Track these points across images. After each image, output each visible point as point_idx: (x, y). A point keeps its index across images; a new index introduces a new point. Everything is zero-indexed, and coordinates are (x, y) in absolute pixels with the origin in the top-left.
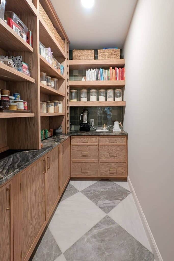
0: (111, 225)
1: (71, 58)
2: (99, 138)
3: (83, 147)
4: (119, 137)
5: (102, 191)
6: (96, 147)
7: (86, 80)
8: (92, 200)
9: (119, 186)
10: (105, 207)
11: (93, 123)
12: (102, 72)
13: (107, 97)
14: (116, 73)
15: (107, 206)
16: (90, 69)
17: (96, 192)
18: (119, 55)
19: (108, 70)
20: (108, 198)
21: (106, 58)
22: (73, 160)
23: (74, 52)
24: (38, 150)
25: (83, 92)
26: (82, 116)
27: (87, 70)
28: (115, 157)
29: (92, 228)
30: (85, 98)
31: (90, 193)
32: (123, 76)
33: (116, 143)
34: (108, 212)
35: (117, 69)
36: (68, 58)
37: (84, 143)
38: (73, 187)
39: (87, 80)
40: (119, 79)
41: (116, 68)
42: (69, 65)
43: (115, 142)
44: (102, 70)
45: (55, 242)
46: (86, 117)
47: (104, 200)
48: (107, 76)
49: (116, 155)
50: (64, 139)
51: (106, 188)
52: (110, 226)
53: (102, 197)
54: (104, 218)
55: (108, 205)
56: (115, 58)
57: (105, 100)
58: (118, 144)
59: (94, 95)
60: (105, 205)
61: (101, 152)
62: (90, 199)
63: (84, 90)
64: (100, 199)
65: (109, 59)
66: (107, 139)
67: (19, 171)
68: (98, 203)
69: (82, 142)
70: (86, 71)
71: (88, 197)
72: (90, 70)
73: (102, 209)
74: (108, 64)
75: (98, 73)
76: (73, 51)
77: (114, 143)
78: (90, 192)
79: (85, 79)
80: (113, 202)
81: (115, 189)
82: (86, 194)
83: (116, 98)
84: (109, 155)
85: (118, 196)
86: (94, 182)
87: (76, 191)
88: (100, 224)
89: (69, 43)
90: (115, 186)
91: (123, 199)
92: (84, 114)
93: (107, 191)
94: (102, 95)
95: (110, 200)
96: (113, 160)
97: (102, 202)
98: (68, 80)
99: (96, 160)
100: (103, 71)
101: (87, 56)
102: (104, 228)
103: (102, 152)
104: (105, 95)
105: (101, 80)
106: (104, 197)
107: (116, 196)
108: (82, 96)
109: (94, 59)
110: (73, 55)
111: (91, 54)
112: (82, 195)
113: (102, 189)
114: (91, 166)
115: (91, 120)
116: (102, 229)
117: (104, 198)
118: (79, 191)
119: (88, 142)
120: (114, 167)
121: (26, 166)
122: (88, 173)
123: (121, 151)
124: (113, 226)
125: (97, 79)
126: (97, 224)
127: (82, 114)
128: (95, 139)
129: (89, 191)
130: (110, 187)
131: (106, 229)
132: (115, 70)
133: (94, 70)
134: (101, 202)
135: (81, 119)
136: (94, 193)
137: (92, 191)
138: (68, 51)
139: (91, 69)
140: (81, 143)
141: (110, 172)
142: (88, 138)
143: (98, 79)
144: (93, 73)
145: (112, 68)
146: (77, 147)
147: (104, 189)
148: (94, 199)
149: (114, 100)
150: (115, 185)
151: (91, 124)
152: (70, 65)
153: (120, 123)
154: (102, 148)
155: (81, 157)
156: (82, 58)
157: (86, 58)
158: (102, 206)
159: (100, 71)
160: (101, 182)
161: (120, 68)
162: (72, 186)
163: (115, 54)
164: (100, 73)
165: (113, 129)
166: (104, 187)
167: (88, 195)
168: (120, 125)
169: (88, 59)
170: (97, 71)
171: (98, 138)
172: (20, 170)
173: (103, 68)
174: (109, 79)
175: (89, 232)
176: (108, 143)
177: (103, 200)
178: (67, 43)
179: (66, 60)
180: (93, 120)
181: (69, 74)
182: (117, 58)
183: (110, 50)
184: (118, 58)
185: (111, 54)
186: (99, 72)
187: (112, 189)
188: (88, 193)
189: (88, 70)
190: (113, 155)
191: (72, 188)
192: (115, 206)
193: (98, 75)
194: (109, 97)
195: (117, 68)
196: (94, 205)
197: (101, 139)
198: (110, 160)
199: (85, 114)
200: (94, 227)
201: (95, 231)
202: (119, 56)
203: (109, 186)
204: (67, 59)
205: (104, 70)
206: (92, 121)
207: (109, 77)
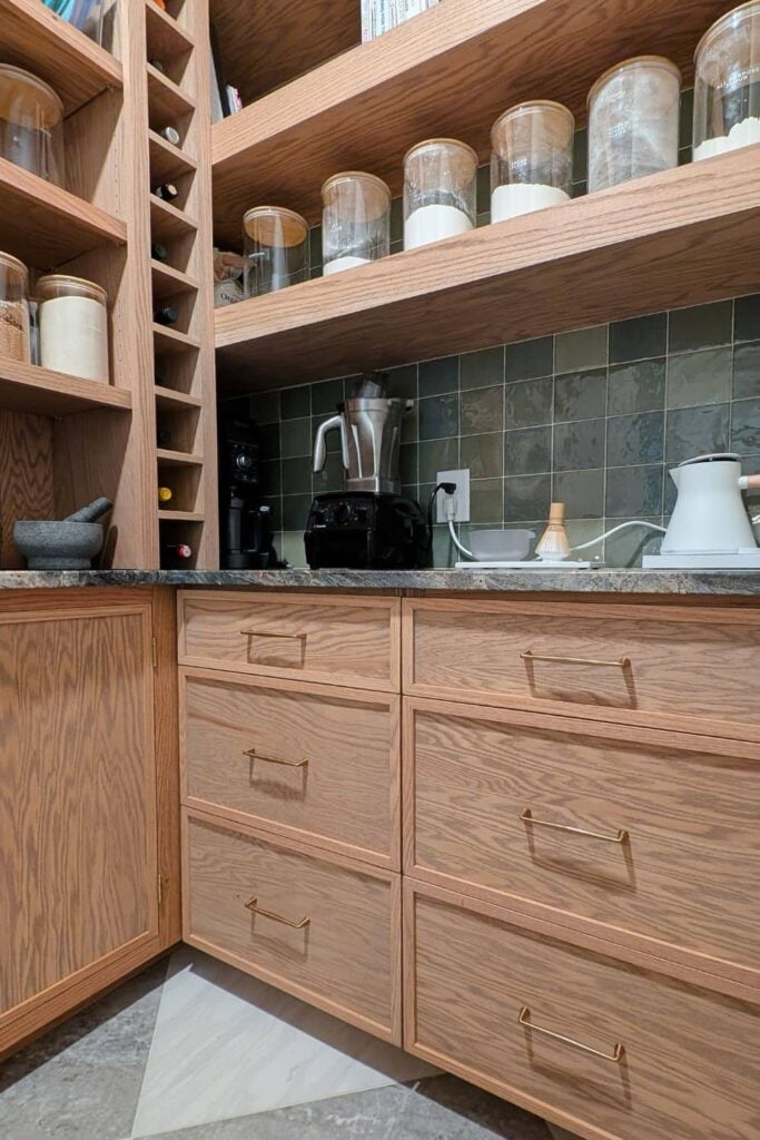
2: (408, 620)
3: (262, 699)
4: (679, 634)
6: (380, 717)
22: (192, 800)
28: (608, 884)
33: (633, 705)
37: (270, 662)
43: (615, 688)
49: (618, 870)
58: (652, 715)
61: (426, 789)
66: (509, 647)
69: (255, 654)
77: (599, 701)
84: (522, 847)
96: (578, 914)
99: (382, 858)
103: (439, 790)
114: (326, 897)
119: (308, 655)
120: (591, 1019)
122: (303, 957)
123: (716, 833)
128: (371, 631)
140: (250, 661)
141: (536, 1048)
142: (303, 615)
146: (223, 693)
154: (439, 743)
155: (257, 796)
160: (425, 1103)
171: (395, 621)
176: (510, 693)
190: (572, 850)
197: (428, 635)
198: (532, 902)
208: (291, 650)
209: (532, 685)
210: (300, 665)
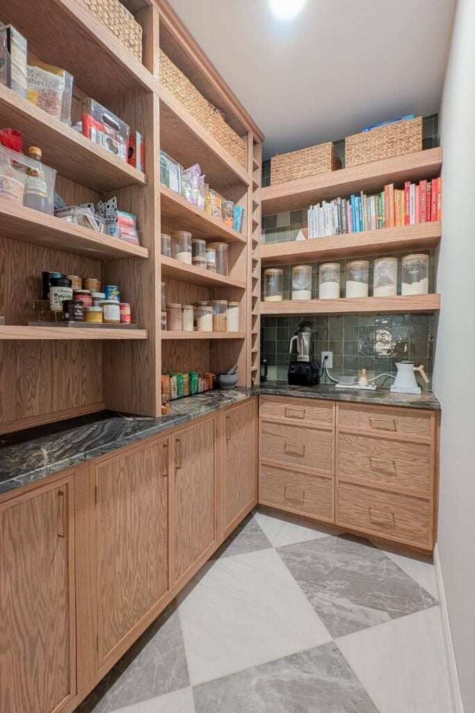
0: (337, 676)
1: (266, 182)
2: (337, 408)
3: (289, 428)
4: (406, 415)
5: (336, 566)
6: (329, 434)
7: (306, 237)
8: (301, 583)
9: (399, 569)
10: (332, 616)
11: (329, 364)
12: (357, 206)
13: (375, 283)
14: (407, 201)
15: (339, 616)
16: (319, 204)
17: (319, 563)
18: (420, 136)
19: (380, 196)
20: (351, 594)
21: (372, 159)
22: (263, 458)
23: (275, 161)
24: (152, 419)
25: (297, 273)
26: (295, 342)
27: (311, 207)
28: (390, 474)
29: (280, 659)
30: (306, 289)
31: (300, 562)
32: (434, 206)
33: (396, 431)
34: (341, 634)
35: (412, 187)
36: (259, 182)
37: (293, 417)
38: (261, 530)
39: (310, 237)
40: (418, 218)
41: (407, 184)
42: (259, 202)
43: (391, 427)
44: (357, 198)
45: (183, 650)
46: (307, 343)
47: (337, 594)
48: (373, 215)
49: (392, 470)
50: (229, 401)
51: (353, 564)
52: (334, 680)
53: (333, 583)
54: (323, 647)
55: (344, 613)
56: (402, 152)
57: (365, 294)
58: (400, 434)
59: (330, 281)
60: (335, 611)
61: (342, 452)
62: (296, 579)
63: (300, 268)
64: (326, 587)
65: (380, 159)
66: (365, 416)
67: (84, 458)
68: (315, 598)
69: (287, 415)
70: (309, 211)
71: (292, 570)
72: (321, 206)
73: (323, 619)
74: (377, 177)
75: (344, 210)
76: (272, 159)
77: (388, 430)
78: (300, 559)
79: (306, 235)
80: (363, 612)
81: (382, 574)
82: (287, 561)
83: (404, 285)
84: (368, 466)
85: (387, 598)
86: (321, 535)
87: (265, 543)
88: (305, 657)
89: (262, 141)
90: (385, 567)
91: (403, 614)
92: (301, 337)
93: (352, 572)
94: (356, 277)
95: (352, 601)
96: (383, 482)
97: (327, 598)
98: (255, 244)
99: (327, 472)
100: (360, 201)
101: (310, 165)
102: (315, 676)
103: (346, 453)
104: (366, 276)
105: (354, 230)
106: (338, 587)
107: (378, 597)
108: (295, 285)
109: (330, 170)
110: (272, 170)
111: (321, 157)
112: (277, 557)
113: (339, 561)
114: (310, 484)
115: (324, 354)
116: (306, 676)
117: (338, 590)
118: (271, 546)
119: (306, 416)
120: (386, 508)
121: (103, 451)
122: (303, 503)
123: (415, 460)
124: (344, 683)
125: (341, 230)
126: (296, 654)
127: (296, 337)
128: (326, 410)
129: (300, 555)
130: (367, 563)
131: (317, 681)
132: (403, 192)
133: (333, 202)
134: (327, 596)
135: (293, 352)
136: (312, 566)
137: (309, 559)
138: (260, 164)
139: (324, 202)
140: (286, 416)
141: (372, 518)
142: (304, 404)
143: (345, 228)
144: (329, 215)
145: (391, 186)
146: (275, 425)
147: (347, 563)
148: (305, 582)
149: (399, 293)
150: (384, 562)
151: (322, 366)
152: (263, 202)
153: (420, 368)
154: (346, 440)
155: (286, 456)
156: (297, 174)
157: (306, 173)
158: (326, 611)
159: (350, 203)
160: (340, 539)
161: (423, 183)
162: (257, 529)
163: (402, 137)
164: (351, 210)
165: (392, 386)
166: (347, 557)
167: (295, 563)
168: (417, 373)
169: (314, 173)
170: (341, 205)
171: (334, 407)
172: (88, 457)
173: (362, 192)
174: (380, 224)
175: (270, 667)
176: (365, 428)
177: (332, 593)
178: (255, 143)
179: (250, 189)
180: (330, 354)
181: (259, 228)
182: (411, 149)
183: (388, 128)
184: (415, 147)
185: (390, 141)
186: (349, 207)
187: (371, 571)
188: (295, 561)
189: (313, 209)
190: (382, 466)
191: (255, 533)
192: (367, 626)
193: (344, 218)
194: (380, 284)
195: (412, 183)
196: (303, 598)
197: (344, 412)
198: (371, 480)
199: (304, 337)
200: (286, 658)
201: (286, 671)
202: (420, 140)
203: (362, 559)
204: (255, 187)
205: (364, 197)
206: (327, 357)
207: (381, 218)
208: (300, 414)
209: (371, 426)
210: (303, 418)
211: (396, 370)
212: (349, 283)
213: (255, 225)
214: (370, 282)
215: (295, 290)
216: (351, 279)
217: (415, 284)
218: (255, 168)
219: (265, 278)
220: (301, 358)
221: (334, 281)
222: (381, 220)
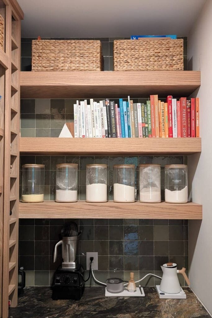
1: (27, 67)
7: (73, 135)
11: (95, 266)
12: (125, 110)
13: (141, 186)
14: (170, 113)
16: (86, 101)
18: (182, 57)
19: (146, 103)
21: (140, 68)
23: (37, 46)
25: (61, 170)
26: (60, 247)
27: (77, 101)
30: (72, 189)
32: (193, 122)
35: (174, 101)
36: (18, 65)
39: (77, 135)
40: (180, 133)
41: (170, 98)
42: (18, 88)
44: (125, 103)
46: (73, 249)
48: (140, 121)
56: (167, 68)
59: (98, 182)
63: (67, 166)
65: (147, 70)
70: (75, 105)
72: (89, 103)
74: (144, 86)
75: (112, 112)
76: (34, 42)
79: (72, 130)
83: (167, 192)
89: (22, 18)
92: (66, 242)
94: (124, 181)
98: (13, 136)
100: (127, 106)
101: (78, 59)
105: (123, 135)
108: (60, 184)
109: (99, 69)
110: (33, 54)
111: (90, 53)
115: (89, 255)
125: (110, 133)
127: (60, 242)
132: (166, 104)
133: (101, 102)
135: (57, 257)
138: (18, 44)
139: (92, 100)
143: (114, 131)
144: (96, 114)
145: (156, 97)
149: (163, 199)
151: (88, 269)
152: (22, 88)
153: (183, 271)
156: (63, 65)
157: (73, 66)
159: (119, 107)
161: (184, 100)
163: (166, 54)
164: (120, 113)
165: (158, 287)
168: (179, 275)
169: (82, 68)
170: (110, 107)
173: (129, 97)
174: (147, 133)
178: (13, 19)
179: (8, 72)
180: (95, 255)
181: (18, 116)
182: (174, 67)
183: (153, 41)
184: (178, 66)
185: (156, 54)
186: (117, 110)
189: (80, 104)
193: (113, 120)
194: (146, 187)
195: (174, 98)
199: (69, 242)
202: (182, 61)
204: (14, 69)
205: (130, 102)
206: (92, 259)
207: (146, 125)
211: (161, 273)
212: (117, 186)
213: (13, 113)
214: (137, 186)
215: (59, 189)
216: (119, 182)
217: (177, 192)
218: (14, 47)
219: (24, 173)
220: (67, 265)
221: (102, 182)
222: (147, 127)
